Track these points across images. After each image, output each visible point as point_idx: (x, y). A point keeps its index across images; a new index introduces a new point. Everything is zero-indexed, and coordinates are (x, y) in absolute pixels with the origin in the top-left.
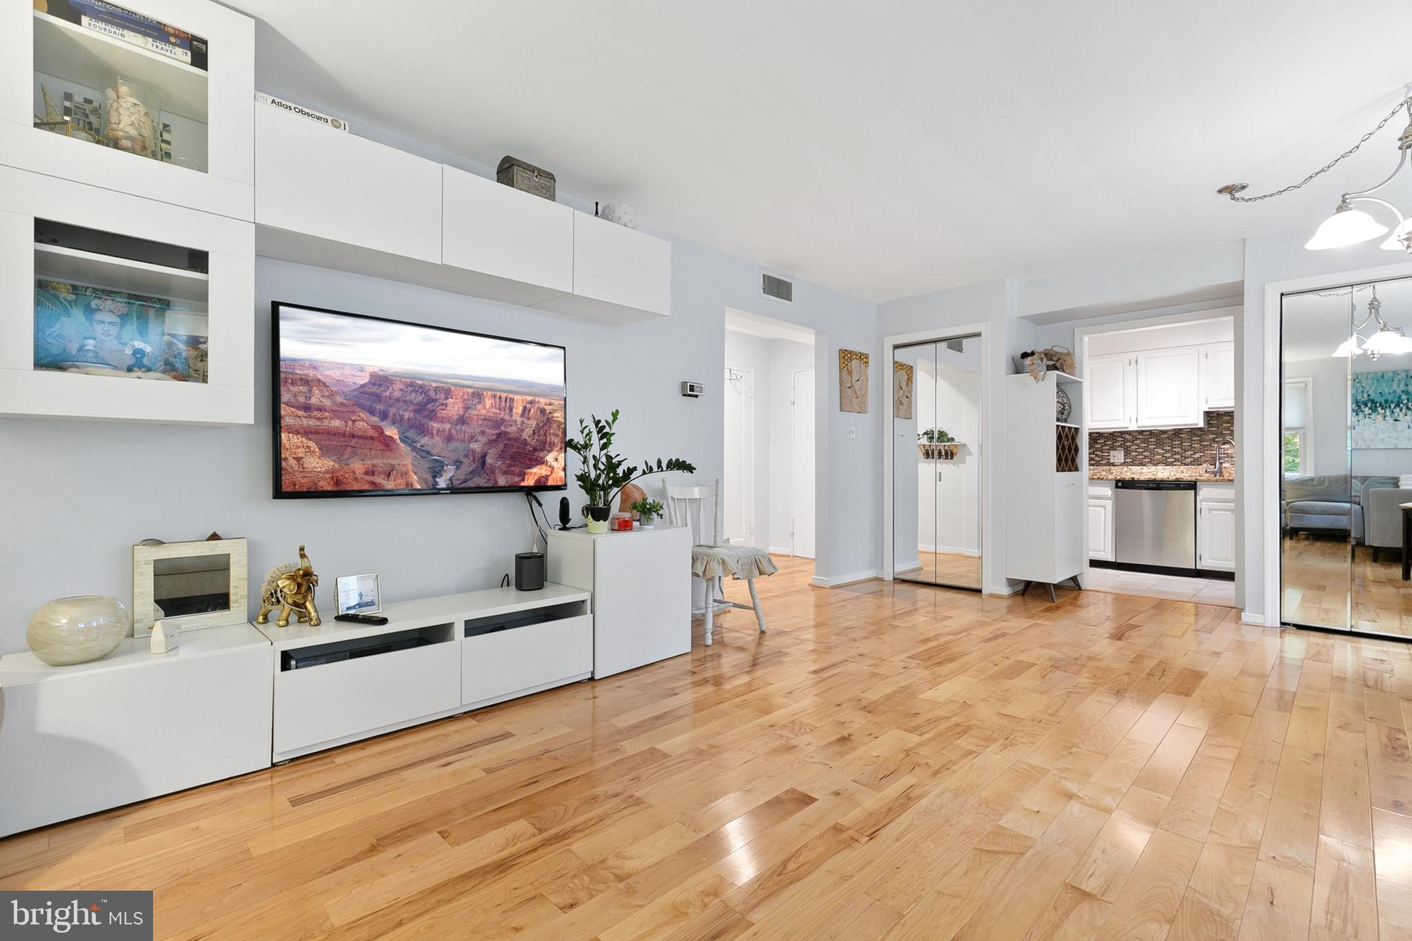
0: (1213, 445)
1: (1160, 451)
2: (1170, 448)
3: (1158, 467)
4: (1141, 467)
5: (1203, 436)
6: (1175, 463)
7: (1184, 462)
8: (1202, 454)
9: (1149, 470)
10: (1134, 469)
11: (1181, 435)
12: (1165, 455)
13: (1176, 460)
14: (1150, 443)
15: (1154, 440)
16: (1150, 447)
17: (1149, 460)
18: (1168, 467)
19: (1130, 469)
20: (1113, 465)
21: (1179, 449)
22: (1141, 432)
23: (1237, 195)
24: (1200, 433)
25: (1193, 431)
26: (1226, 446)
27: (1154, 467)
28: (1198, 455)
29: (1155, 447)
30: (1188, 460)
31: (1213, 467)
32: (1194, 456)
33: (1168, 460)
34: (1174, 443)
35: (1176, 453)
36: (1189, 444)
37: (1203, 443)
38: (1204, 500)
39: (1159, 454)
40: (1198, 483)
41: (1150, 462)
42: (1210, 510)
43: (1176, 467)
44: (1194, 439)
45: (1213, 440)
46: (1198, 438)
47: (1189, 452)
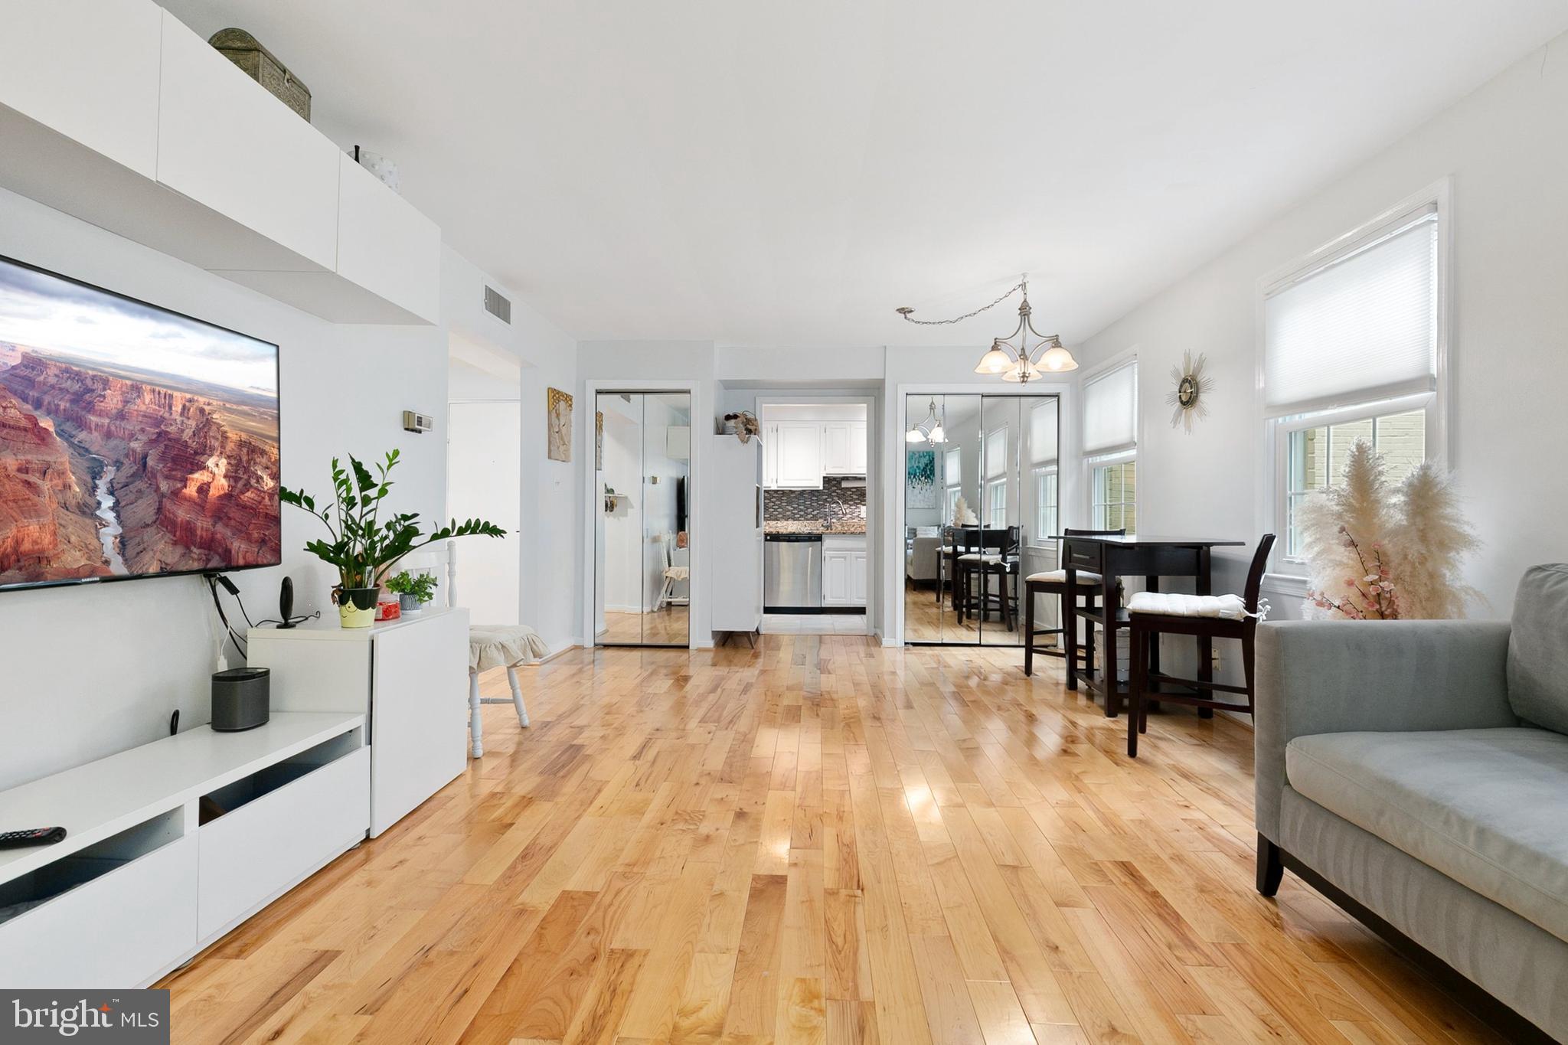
0: (827, 504)
1: (789, 508)
2: (797, 506)
3: (789, 522)
5: (819, 497)
6: (800, 519)
7: (806, 517)
8: (818, 511)
9: (782, 524)
10: (772, 523)
11: (805, 496)
15: (786, 498)
18: (795, 522)
19: (768, 523)
21: (803, 507)
22: (776, 492)
23: (908, 315)
24: (817, 494)
25: (813, 493)
26: (834, 505)
27: (786, 522)
28: (815, 512)
29: (786, 504)
30: (809, 516)
31: (826, 522)
33: (795, 516)
34: (800, 501)
35: (801, 510)
36: (810, 503)
37: (820, 503)
38: (828, 549)
39: (789, 511)
40: (823, 536)
42: (831, 558)
43: (801, 522)
44: (813, 498)
45: (828, 500)
46: (816, 498)
47: (810, 510)
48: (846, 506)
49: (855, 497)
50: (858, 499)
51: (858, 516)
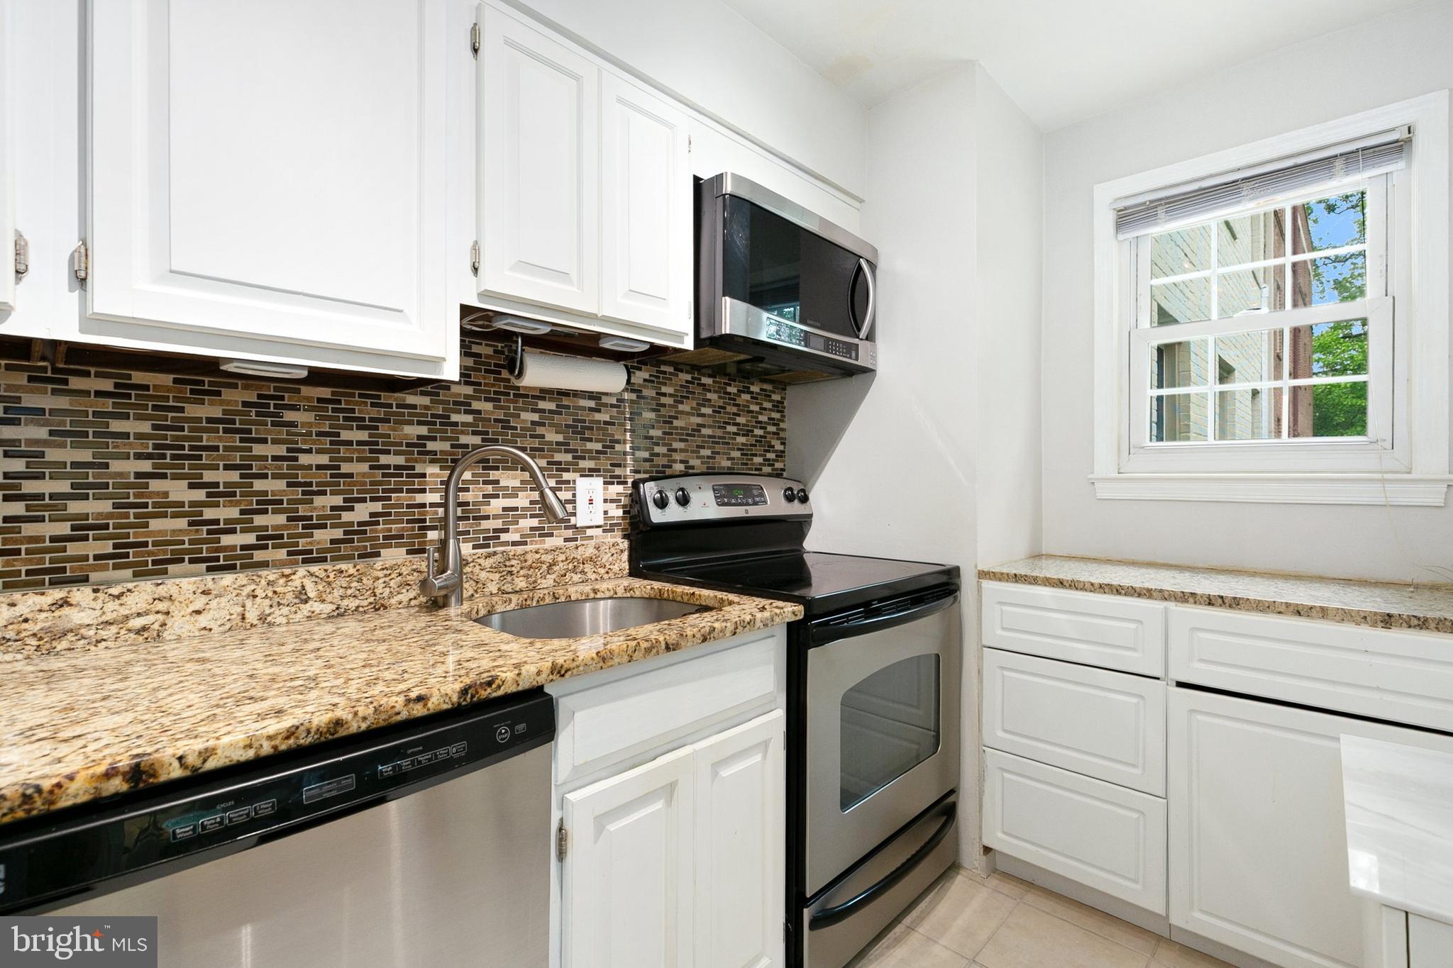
0: (419, 469)
1: (179, 491)
2: (234, 476)
3: (169, 587)
5: (383, 428)
6: (259, 556)
7: (303, 543)
8: (378, 507)
9: (112, 610)
11: (289, 416)
12: (209, 514)
13: (266, 539)
14: (113, 446)
15: (146, 427)
16: (116, 466)
17: (107, 547)
18: (227, 579)
21: (281, 485)
28: (361, 512)
29: (146, 466)
30: (323, 537)
32: (346, 517)
33: (226, 540)
34: (258, 449)
35: (267, 503)
36: (324, 459)
37: (384, 459)
39: (167, 508)
41: (118, 558)
43: (271, 574)
44: (345, 435)
45: (419, 447)
46: (363, 435)
47: (325, 502)
48: (510, 479)
49: (553, 436)
50: (563, 446)
51: (566, 521)
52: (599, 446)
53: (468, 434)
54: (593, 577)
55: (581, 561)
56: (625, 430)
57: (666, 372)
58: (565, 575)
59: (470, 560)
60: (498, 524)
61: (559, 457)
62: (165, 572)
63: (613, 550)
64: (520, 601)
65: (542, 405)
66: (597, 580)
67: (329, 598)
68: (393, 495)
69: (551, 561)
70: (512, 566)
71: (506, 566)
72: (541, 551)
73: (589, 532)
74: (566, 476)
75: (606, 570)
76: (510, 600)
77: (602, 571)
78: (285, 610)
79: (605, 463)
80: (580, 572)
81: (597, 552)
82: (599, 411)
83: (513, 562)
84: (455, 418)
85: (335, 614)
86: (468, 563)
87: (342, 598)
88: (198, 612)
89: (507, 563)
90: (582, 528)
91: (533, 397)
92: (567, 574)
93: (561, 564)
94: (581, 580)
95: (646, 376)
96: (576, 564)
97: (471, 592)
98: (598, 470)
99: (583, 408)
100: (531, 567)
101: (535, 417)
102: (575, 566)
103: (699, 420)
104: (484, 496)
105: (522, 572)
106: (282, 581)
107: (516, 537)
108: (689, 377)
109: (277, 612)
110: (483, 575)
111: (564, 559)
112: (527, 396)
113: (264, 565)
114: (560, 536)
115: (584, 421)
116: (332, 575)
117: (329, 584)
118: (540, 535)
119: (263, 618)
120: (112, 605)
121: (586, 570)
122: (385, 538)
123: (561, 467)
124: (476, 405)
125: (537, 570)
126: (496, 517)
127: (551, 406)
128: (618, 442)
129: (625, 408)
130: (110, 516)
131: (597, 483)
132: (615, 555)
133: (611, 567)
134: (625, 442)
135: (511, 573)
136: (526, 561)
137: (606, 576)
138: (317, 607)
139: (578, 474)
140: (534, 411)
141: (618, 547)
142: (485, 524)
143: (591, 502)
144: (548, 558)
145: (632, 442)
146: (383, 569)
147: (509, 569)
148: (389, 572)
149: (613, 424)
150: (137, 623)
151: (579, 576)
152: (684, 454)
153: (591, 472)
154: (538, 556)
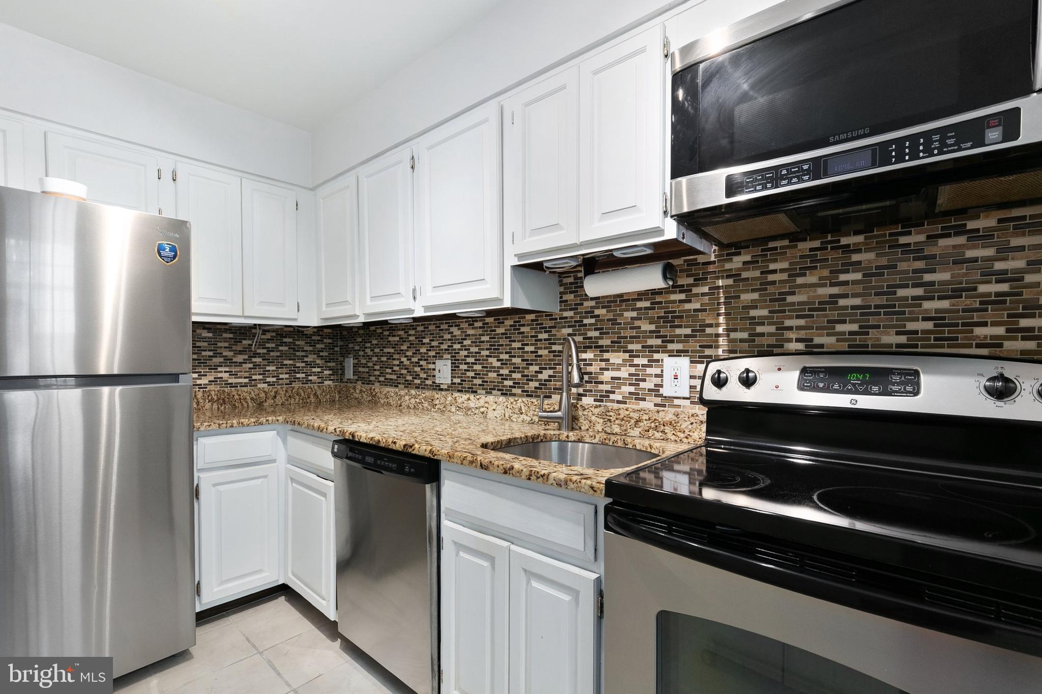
1: (495, 362)
2: (507, 356)
3: (491, 398)
4: (468, 396)
5: (554, 331)
6: (514, 391)
7: (524, 387)
8: (551, 372)
9: (478, 404)
12: (502, 372)
13: (516, 384)
15: (488, 338)
16: (482, 353)
17: (481, 382)
19: (455, 399)
20: (437, 388)
21: (520, 360)
28: (545, 375)
29: (488, 353)
30: (533, 385)
32: (540, 376)
33: (505, 383)
34: (514, 345)
35: (516, 369)
36: (533, 348)
37: (554, 347)
39: (492, 368)
41: (482, 386)
43: (513, 399)
44: (539, 336)
46: (545, 336)
48: (616, 358)
49: (646, 327)
50: (656, 334)
51: (656, 391)
52: (688, 331)
53: (592, 330)
54: (673, 438)
55: (662, 423)
56: (719, 315)
57: (777, 247)
58: (649, 431)
59: (586, 408)
60: (608, 387)
61: (651, 342)
62: (491, 393)
63: (692, 420)
64: (601, 439)
65: (640, 304)
66: (676, 441)
67: (529, 415)
68: (557, 367)
69: (637, 418)
70: (611, 416)
71: (607, 415)
72: (630, 410)
73: (676, 402)
74: (656, 356)
75: (686, 435)
76: (595, 437)
77: (682, 435)
78: (516, 416)
79: (694, 345)
80: (662, 432)
81: (676, 418)
82: (689, 301)
83: (611, 414)
84: (586, 321)
85: (531, 422)
86: (585, 409)
87: (533, 415)
88: (494, 410)
89: (608, 414)
90: (670, 397)
91: (633, 300)
92: (650, 430)
93: (645, 422)
94: (662, 438)
95: (748, 258)
96: (657, 424)
97: (587, 427)
98: (687, 351)
99: (674, 302)
100: (623, 420)
101: (634, 314)
102: (656, 426)
103: (835, 290)
104: (601, 369)
105: (617, 422)
106: (515, 403)
107: (620, 398)
108: (816, 244)
109: (514, 416)
110: (593, 418)
111: (647, 418)
112: (628, 300)
113: (514, 395)
114: (651, 401)
115: (675, 312)
116: (530, 404)
117: (529, 407)
118: (636, 399)
119: (510, 417)
120: (477, 402)
121: (666, 431)
122: (554, 389)
123: (653, 350)
124: (597, 312)
125: (627, 423)
126: (607, 383)
127: (647, 304)
128: (710, 326)
129: (718, 293)
130: (481, 371)
131: (684, 362)
132: (694, 424)
133: (691, 434)
134: (718, 325)
135: (610, 420)
136: (619, 415)
137: (685, 440)
138: (525, 417)
139: (667, 355)
140: (633, 310)
141: (697, 418)
142: (601, 387)
143: (676, 377)
144: (635, 416)
145: (727, 324)
146: (547, 405)
147: (609, 418)
148: (550, 406)
149: (705, 310)
150: (482, 410)
151: (661, 434)
152: (803, 332)
153: (679, 353)
154: (628, 413)
